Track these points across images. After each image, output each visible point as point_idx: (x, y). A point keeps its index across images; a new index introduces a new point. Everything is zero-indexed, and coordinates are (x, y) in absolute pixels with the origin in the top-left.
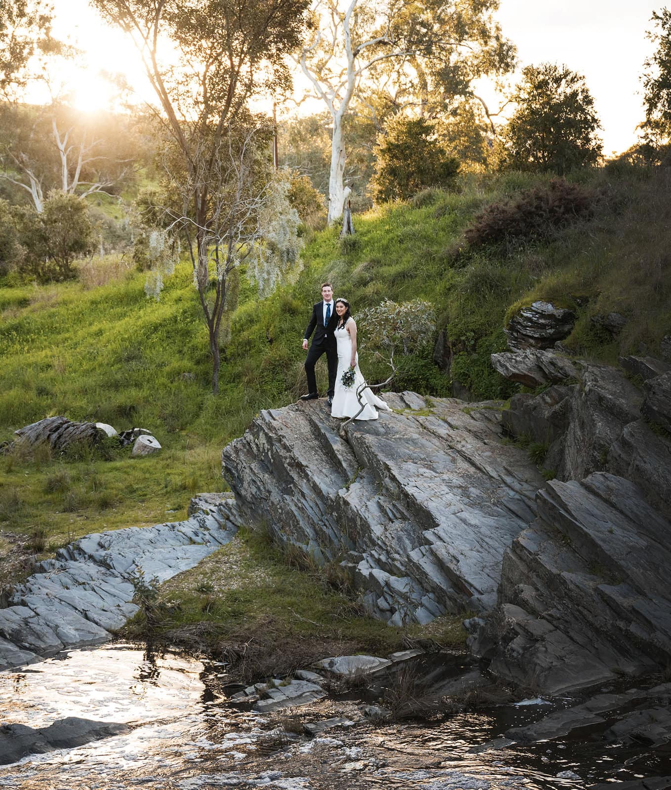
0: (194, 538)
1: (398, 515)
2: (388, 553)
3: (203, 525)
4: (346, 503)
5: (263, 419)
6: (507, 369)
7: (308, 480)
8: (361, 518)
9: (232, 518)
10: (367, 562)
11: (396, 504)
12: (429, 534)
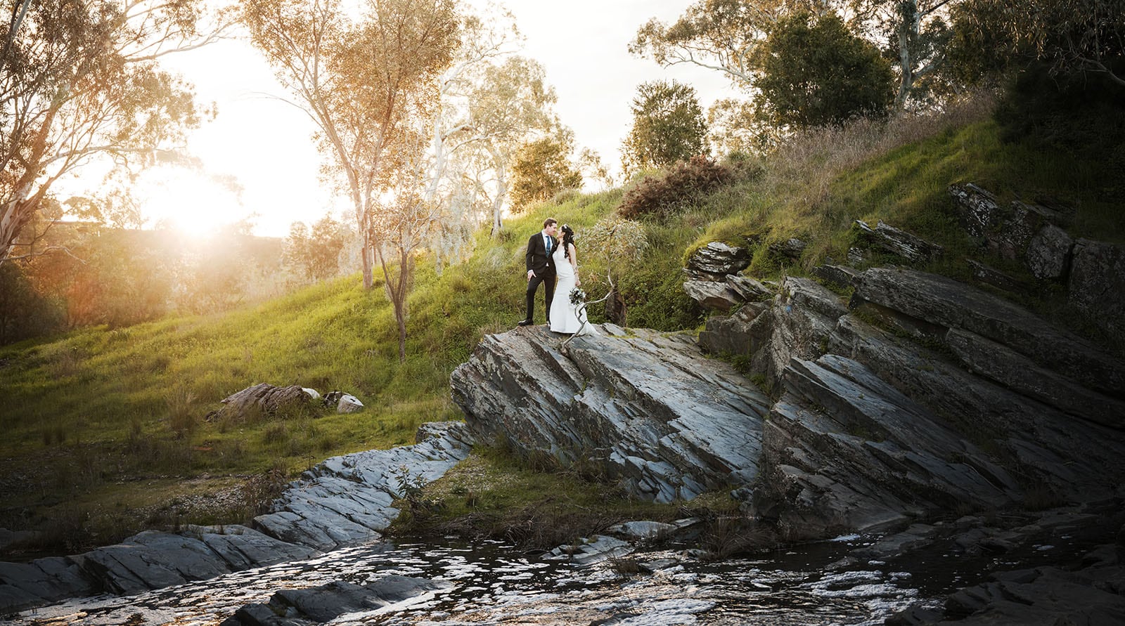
0: (431, 456)
1: (636, 413)
2: (636, 443)
3: (437, 446)
4: (584, 406)
5: (489, 342)
6: (701, 294)
7: (541, 392)
8: (602, 418)
9: (463, 438)
10: (618, 453)
11: (632, 402)
12: (673, 423)
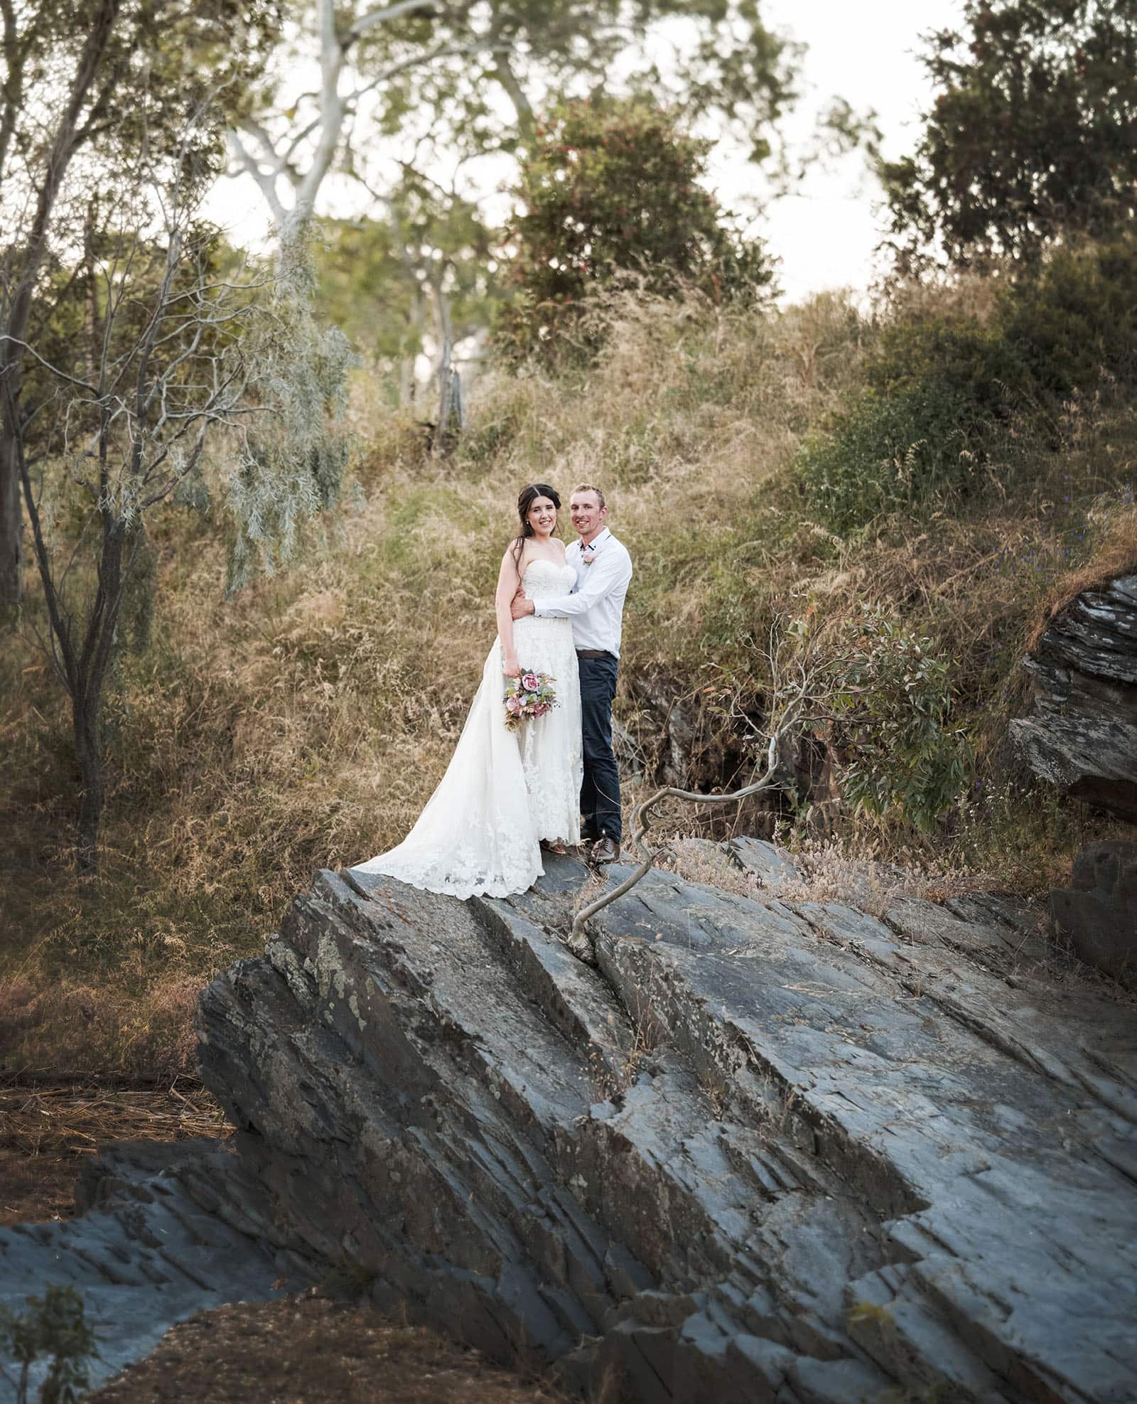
1: (787, 1179)
2: (771, 1287)
4: (620, 1144)
5: (328, 895)
7: (485, 1081)
8: (673, 1190)
9: (227, 1210)
10: (709, 1317)
11: (778, 1142)
12: (903, 1230)
